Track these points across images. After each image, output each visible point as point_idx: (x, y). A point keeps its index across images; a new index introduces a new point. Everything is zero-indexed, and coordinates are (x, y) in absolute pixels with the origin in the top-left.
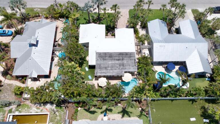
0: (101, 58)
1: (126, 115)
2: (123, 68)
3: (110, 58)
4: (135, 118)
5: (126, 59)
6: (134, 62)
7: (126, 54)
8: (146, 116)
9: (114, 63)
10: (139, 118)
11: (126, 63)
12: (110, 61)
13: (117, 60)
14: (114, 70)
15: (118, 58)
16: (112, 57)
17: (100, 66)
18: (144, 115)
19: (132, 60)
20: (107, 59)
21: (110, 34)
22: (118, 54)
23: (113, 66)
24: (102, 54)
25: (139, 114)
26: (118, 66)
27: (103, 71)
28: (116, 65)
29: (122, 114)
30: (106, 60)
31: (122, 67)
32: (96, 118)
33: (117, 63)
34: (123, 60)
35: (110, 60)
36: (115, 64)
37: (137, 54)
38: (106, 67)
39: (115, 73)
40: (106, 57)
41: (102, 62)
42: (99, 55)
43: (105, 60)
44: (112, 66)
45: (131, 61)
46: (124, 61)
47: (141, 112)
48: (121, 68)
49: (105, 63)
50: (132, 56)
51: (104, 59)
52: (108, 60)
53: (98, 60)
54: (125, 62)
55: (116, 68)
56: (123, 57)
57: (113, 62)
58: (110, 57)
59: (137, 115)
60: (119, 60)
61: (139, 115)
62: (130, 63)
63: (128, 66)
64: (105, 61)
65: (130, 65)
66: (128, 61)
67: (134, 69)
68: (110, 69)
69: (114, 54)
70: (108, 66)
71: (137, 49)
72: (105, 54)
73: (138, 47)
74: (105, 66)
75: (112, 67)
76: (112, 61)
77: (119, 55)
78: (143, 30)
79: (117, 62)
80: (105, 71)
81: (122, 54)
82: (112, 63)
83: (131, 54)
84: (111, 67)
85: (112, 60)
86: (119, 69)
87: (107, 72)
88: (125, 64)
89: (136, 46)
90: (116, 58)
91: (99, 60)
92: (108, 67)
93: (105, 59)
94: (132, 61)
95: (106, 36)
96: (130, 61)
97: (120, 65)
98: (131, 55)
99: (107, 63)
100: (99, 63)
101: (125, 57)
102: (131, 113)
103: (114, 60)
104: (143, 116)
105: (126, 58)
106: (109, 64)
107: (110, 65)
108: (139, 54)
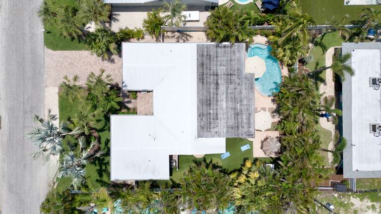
0: (212, 126)
1: (320, 75)
2: (238, 75)
3: (212, 105)
4: (326, 58)
5: (215, 68)
6: (223, 50)
7: (201, 65)
8: (323, 36)
9: (225, 95)
10: (326, 50)
11: (225, 68)
12: (219, 103)
13: (217, 88)
14: (243, 95)
15: (212, 86)
16: (210, 101)
17: (232, 128)
18: (322, 39)
19: (217, 52)
20: (215, 112)
21: (129, 102)
22: (203, 86)
23: (231, 98)
24: (202, 124)
25: (319, 49)
26: (231, 86)
27: (245, 121)
28: (229, 91)
29: (319, 82)
30: (217, 114)
31: (234, 78)
32: (327, 133)
33: (225, 89)
34: (217, 75)
35: (217, 105)
36: (227, 93)
37: (187, 40)
38: (235, 114)
39: (249, 93)
40: (210, 114)
41: (222, 123)
42: (205, 129)
43: (217, 116)
44: (232, 101)
45: (219, 55)
46: (219, 71)
47: (316, 44)
48: (237, 81)
49: (225, 116)
50: (207, 51)
51: (214, 119)
52: (217, 109)
53: (217, 133)
54: (222, 70)
55: (237, 91)
56: (211, 75)
57: (222, 97)
58: (210, 104)
59: (322, 52)
60: (217, 84)
61: (321, 49)
62: (225, 59)
63: (233, 63)
64: (219, 117)
65: (229, 59)
66: (219, 63)
67: (239, 51)
68: (238, 105)
69: (203, 95)
70: (232, 109)
71: (174, 40)
72: (200, 115)
73: (169, 37)
74: (233, 116)
75: (234, 100)
76: (219, 99)
77: (205, 84)
78: (118, 17)
79: (222, 88)
80: (244, 117)
81: (203, 75)
82: (225, 100)
83: (203, 56)
84: (235, 102)
85: (217, 101)
86: (239, 84)
87: (246, 112)
88: (227, 69)
89: (165, 40)
90: (212, 90)
91: (216, 129)
92: (235, 109)
93: (215, 115)
94: (219, 52)
95: (136, 113)
96: (219, 59)
97: (229, 82)
98: (205, 54)
99: (225, 111)
100: (225, 130)
101: (210, 70)
102: (317, 64)
103: (217, 94)
104: (323, 41)
105: (213, 68)
106: (227, 107)
107: (230, 104)
108: (187, 35)
